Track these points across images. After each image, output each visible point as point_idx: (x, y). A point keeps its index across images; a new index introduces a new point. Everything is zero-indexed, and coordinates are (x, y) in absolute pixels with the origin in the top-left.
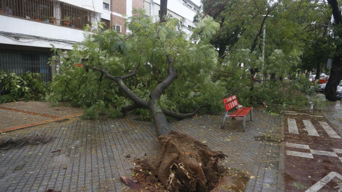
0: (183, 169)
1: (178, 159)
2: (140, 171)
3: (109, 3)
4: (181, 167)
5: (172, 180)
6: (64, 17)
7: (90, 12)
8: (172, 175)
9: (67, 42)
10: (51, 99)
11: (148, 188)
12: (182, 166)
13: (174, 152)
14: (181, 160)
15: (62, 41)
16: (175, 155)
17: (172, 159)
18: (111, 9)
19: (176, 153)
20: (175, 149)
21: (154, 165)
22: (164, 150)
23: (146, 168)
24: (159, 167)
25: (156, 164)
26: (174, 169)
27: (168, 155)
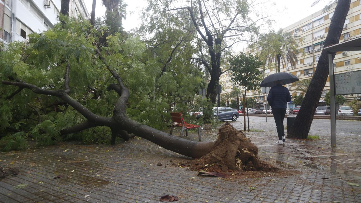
0: (248, 152)
1: (241, 145)
2: (206, 166)
4: (246, 152)
5: (239, 165)
8: (239, 161)
11: (235, 174)
12: (246, 150)
13: (237, 140)
14: (244, 146)
16: (238, 142)
17: (237, 146)
20: (237, 138)
21: (219, 157)
22: (228, 140)
23: (213, 161)
24: (225, 157)
25: (221, 155)
26: (238, 155)
27: (233, 143)
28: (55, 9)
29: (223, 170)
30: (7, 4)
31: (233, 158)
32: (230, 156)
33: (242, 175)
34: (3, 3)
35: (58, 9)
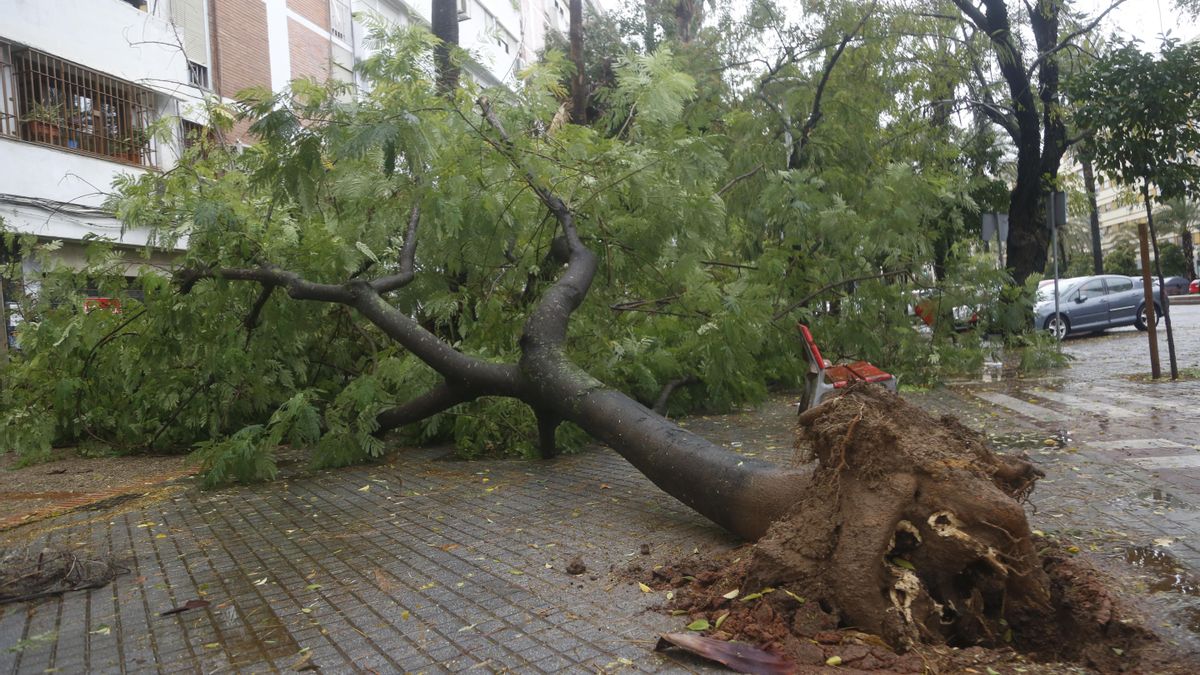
0: (961, 535)
1: (921, 499)
2: (729, 600)
3: (208, 65)
4: (947, 532)
5: (908, 603)
6: (31, 108)
7: (138, 94)
8: (909, 580)
9: (54, 206)
10: (12, 436)
11: (847, 659)
12: (949, 523)
13: (896, 469)
14: (937, 499)
15: (29, 201)
16: (904, 482)
17: (897, 503)
18: (214, 85)
19: (906, 471)
20: (899, 456)
21: (798, 557)
22: (843, 470)
23: (761, 576)
24: (826, 556)
25: (809, 544)
26: (903, 549)
27: (872, 490)
28: (488, 17)
29: (796, 627)
30: (340, 35)
31: (862, 566)
32: (851, 555)
33: (883, 667)
34: (325, 34)
35: (496, 18)
